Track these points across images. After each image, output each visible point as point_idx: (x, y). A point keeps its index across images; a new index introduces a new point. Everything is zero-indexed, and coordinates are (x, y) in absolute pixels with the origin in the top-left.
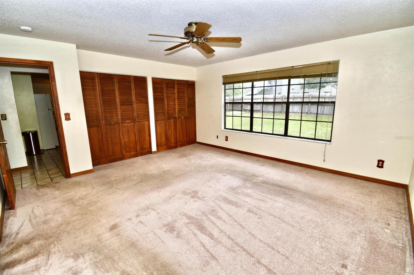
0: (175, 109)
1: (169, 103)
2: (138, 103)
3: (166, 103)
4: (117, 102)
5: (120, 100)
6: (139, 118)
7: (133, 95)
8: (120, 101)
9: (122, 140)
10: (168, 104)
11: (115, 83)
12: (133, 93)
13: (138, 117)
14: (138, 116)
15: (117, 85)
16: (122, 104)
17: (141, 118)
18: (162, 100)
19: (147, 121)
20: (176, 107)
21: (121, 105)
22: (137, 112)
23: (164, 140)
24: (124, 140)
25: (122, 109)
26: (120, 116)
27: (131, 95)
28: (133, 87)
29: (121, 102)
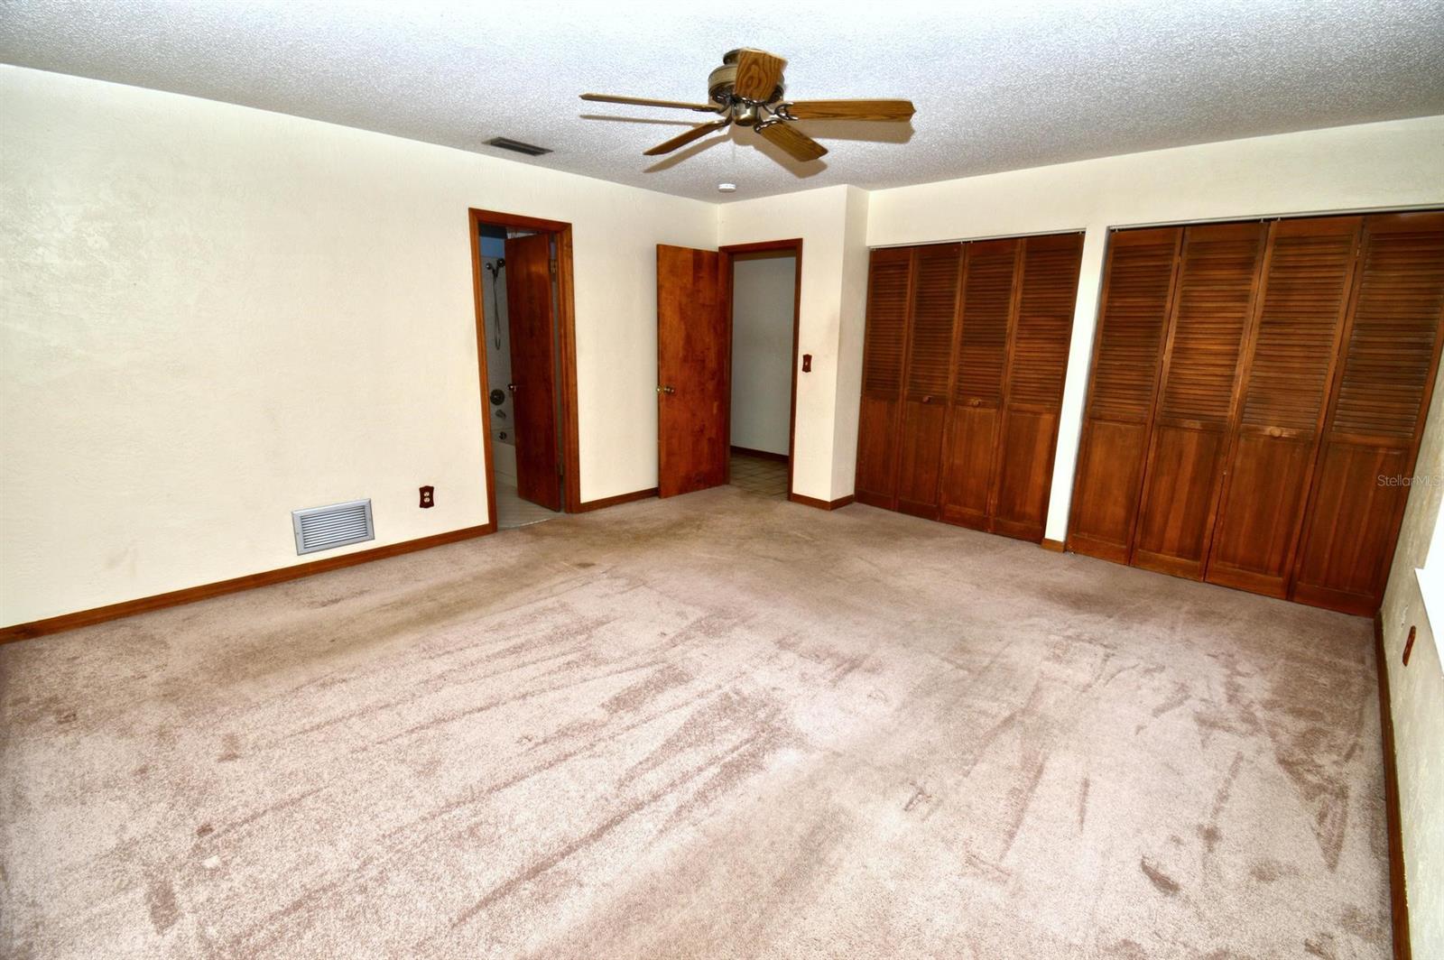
0: (1231, 378)
1: (1192, 345)
2: (1028, 338)
3: (1170, 345)
4: (954, 334)
5: (966, 326)
6: (1018, 397)
7: (1011, 308)
8: (964, 329)
9: (944, 458)
10: (1176, 351)
11: (960, 268)
12: (1015, 300)
13: (1015, 391)
14: (1015, 386)
15: (965, 276)
16: (969, 340)
17: (1023, 395)
18: (1152, 329)
19: (1049, 411)
20: (1239, 370)
21: (964, 344)
22: (1014, 372)
23: (1115, 510)
24: (951, 460)
25: (965, 356)
26: (951, 381)
27: (1003, 309)
28: (1017, 280)
29: (965, 331)
